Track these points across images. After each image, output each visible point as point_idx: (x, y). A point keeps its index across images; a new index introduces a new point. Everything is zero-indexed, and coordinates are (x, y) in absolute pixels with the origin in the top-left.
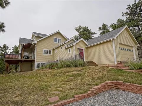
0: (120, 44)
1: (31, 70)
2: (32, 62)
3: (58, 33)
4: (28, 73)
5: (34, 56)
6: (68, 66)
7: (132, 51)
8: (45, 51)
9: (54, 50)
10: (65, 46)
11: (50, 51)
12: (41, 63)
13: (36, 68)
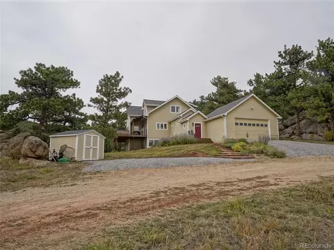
0: (236, 118)
1: (143, 147)
2: (144, 139)
3: (177, 99)
4: (140, 152)
5: (146, 131)
6: (179, 143)
7: (266, 125)
8: (158, 124)
9: (170, 123)
10: (181, 120)
11: (165, 125)
12: (154, 140)
13: (148, 146)
